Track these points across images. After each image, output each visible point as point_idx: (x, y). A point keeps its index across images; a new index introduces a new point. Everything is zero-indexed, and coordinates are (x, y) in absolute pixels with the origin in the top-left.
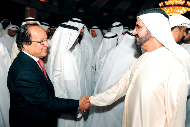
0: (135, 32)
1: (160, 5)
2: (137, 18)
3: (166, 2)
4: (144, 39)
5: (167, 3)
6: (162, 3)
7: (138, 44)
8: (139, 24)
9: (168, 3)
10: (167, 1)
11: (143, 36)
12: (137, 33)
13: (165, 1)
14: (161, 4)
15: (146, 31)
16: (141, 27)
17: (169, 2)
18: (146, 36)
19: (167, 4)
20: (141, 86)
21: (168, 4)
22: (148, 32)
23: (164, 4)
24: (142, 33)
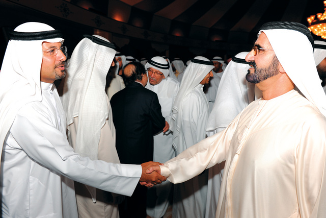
0: (252, 58)
1: (309, 20)
2: (260, 33)
3: (319, 16)
4: (264, 73)
5: (321, 17)
6: (313, 18)
7: (251, 79)
8: (261, 45)
9: (323, 16)
10: (321, 14)
11: (265, 67)
12: (253, 59)
13: (317, 14)
14: (311, 19)
15: (272, 58)
16: (264, 50)
17: (324, 14)
18: (269, 68)
19: (322, 19)
20: (254, 162)
21: (324, 19)
22: (275, 62)
23: (316, 18)
24: (264, 62)
